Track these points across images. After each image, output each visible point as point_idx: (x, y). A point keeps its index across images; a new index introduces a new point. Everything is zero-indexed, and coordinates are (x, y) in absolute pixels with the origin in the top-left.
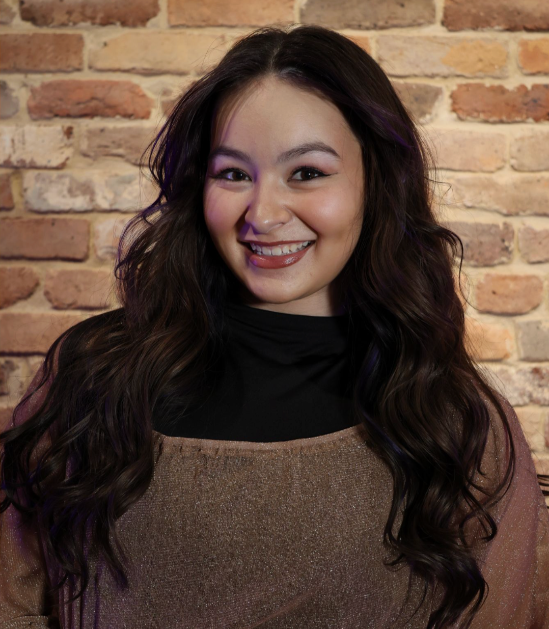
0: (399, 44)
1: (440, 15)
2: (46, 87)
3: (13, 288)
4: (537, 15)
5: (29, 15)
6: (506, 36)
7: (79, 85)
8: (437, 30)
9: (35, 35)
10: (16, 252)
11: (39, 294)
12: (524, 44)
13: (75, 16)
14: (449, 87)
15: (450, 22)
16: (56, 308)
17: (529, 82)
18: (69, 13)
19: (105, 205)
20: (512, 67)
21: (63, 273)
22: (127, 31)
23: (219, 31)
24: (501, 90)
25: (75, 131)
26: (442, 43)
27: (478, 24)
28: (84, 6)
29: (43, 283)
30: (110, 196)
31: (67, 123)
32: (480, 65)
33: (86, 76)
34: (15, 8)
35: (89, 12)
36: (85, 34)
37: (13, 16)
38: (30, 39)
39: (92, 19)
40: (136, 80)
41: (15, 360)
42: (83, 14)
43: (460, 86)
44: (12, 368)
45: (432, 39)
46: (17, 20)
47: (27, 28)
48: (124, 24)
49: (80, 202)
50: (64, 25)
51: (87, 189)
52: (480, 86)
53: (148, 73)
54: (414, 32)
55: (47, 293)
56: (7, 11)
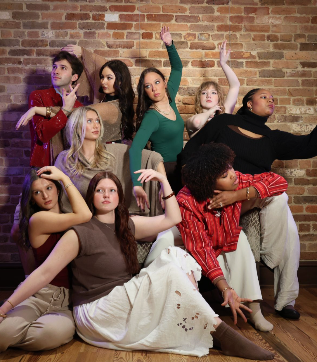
0: (181, 52)
1: (189, 47)
4: (208, 47)
5: (109, 46)
6: (202, 51)
8: (188, 49)
9: (110, 50)
12: (206, 52)
13: (118, 46)
14: (191, 61)
15: (191, 48)
17: (207, 60)
18: (117, 46)
20: (203, 57)
22: (128, 49)
23: (146, 50)
24: (202, 61)
26: (190, 52)
27: (197, 48)
28: (119, 45)
32: (197, 56)
35: (120, 46)
36: (120, 50)
37: (105, 46)
38: (109, 51)
39: (121, 47)
40: (130, 59)
42: (119, 46)
43: (193, 61)
45: (188, 51)
46: (106, 47)
47: (108, 49)
48: (127, 48)
50: (115, 48)
52: (197, 60)
53: (132, 57)
54: (184, 50)
56: (104, 45)
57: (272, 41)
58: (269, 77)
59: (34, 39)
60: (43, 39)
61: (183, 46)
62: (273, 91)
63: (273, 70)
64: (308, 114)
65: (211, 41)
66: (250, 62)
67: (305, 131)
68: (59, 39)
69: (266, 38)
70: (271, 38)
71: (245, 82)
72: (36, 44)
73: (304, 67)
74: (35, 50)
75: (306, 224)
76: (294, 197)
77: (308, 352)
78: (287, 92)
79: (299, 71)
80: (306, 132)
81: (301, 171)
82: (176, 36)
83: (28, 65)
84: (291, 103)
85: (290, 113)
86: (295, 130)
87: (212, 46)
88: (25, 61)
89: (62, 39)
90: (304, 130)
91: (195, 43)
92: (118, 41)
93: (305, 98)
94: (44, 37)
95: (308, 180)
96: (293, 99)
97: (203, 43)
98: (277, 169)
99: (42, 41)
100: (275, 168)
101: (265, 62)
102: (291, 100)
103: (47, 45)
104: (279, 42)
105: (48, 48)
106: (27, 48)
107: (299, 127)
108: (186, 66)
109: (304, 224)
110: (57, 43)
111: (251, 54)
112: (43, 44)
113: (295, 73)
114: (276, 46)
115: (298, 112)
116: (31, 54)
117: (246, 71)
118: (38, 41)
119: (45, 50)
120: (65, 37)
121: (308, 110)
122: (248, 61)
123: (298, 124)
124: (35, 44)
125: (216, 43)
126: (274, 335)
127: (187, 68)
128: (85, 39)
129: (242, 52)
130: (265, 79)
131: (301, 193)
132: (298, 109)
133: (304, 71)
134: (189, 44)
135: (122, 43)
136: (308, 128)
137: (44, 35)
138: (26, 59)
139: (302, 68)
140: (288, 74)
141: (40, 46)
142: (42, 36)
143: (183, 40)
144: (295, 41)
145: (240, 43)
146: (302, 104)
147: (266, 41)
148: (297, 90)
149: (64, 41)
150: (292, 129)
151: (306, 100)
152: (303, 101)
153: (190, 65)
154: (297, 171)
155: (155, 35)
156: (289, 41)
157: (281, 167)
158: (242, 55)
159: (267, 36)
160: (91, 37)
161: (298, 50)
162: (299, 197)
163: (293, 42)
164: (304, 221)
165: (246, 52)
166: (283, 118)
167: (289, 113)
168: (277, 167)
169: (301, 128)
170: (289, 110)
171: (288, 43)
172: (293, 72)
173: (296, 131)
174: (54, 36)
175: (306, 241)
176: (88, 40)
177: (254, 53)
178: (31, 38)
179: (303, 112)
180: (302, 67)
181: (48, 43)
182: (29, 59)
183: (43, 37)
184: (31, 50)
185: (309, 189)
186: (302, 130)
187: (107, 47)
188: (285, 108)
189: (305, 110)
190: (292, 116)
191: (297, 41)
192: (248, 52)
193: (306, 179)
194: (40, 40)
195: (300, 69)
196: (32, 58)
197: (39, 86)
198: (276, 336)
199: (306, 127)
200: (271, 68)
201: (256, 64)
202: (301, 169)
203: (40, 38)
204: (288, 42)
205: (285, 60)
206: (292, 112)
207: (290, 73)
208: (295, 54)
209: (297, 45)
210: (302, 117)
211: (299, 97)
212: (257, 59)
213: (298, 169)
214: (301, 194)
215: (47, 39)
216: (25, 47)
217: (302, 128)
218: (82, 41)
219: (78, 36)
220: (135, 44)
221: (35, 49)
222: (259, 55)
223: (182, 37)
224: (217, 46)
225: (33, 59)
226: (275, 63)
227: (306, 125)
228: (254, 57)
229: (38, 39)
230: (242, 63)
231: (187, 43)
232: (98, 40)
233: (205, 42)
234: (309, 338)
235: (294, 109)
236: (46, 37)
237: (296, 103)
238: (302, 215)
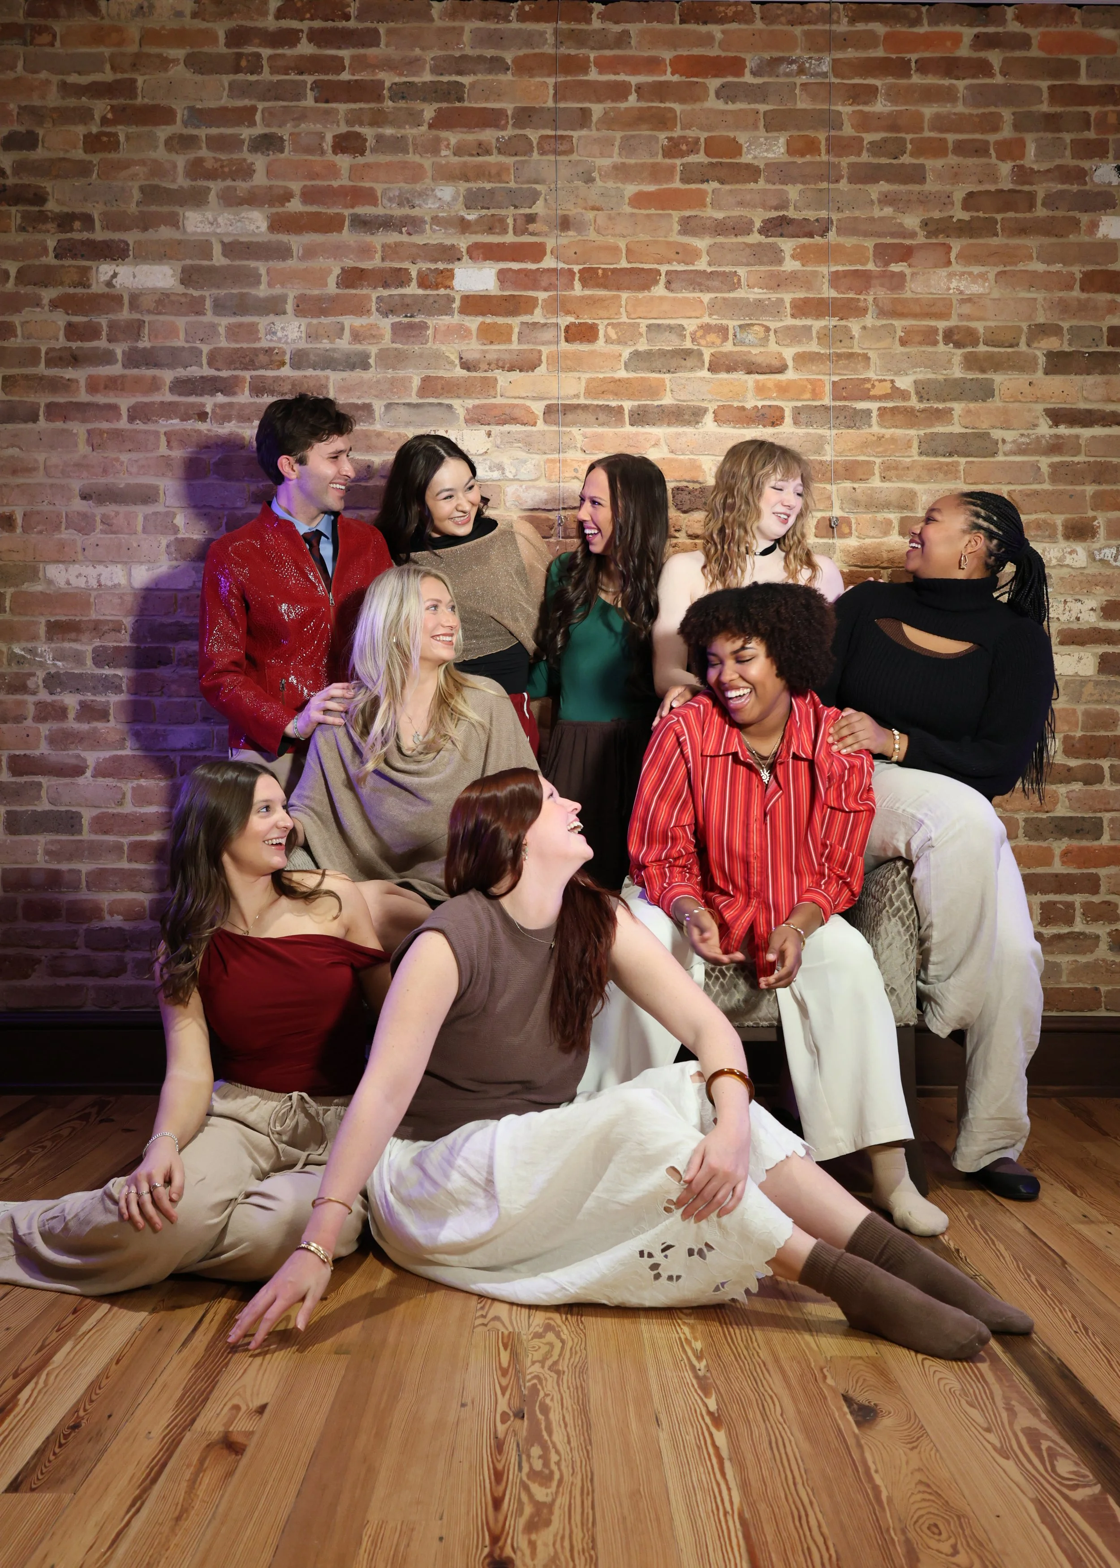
0: (683, 381)
1: (707, 365)
2: (475, 407)
4: (765, 365)
5: (466, 365)
6: (747, 376)
7: (495, 406)
8: (705, 373)
9: (469, 377)
12: (757, 382)
13: (493, 366)
14: (712, 407)
15: (712, 369)
17: (760, 404)
18: (489, 364)
19: (511, 477)
20: (750, 394)
22: (523, 374)
23: (577, 374)
24: (743, 408)
25: (493, 433)
26: (709, 381)
27: (729, 369)
28: (498, 360)
30: (514, 471)
31: (487, 428)
32: (731, 394)
33: (499, 400)
34: (457, 362)
35: (500, 364)
36: (499, 376)
37: (455, 366)
38: (466, 380)
39: (503, 368)
40: (528, 403)
42: (497, 365)
43: (719, 407)
45: (703, 379)
46: (458, 368)
47: (464, 373)
48: (521, 371)
49: (496, 475)
50: (486, 371)
51: (500, 467)
52: (731, 406)
53: (534, 399)
54: (691, 375)
56: (452, 363)
57: (958, 345)
58: (951, 455)
59: (245, 345)
60: (272, 345)
61: (689, 363)
63: (963, 435)
64: (1068, 566)
65: (773, 346)
66: (893, 409)
67: (1058, 619)
68: (318, 346)
69: (940, 338)
70: (956, 337)
71: (877, 472)
72: (252, 361)
73: (1056, 424)
74: (249, 379)
75: (1060, 902)
76: (1026, 820)
77: (1057, 1310)
79: (1043, 436)
82: (667, 333)
83: (226, 424)
87: (776, 363)
88: (218, 410)
89: (328, 346)
91: (726, 355)
92: (495, 350)
93: (1059, 520)
94: (275, 338)
95: (1069, 769)
97: (750, 352)
99: (268, 351)
101: (937, 410)
103: (283, 364)
104: (982, 348)
105: (286, 371)
106: (224, 374)
108: (697, 423)
109: (1055, 903)
110: (312, 357)
111: (894, 387)
112: (271, 361)
113: (1028, 444)
114: (971, 362)
116: (237, 389)
117: (881, 438)
118: (256, 351)
119: (277, 377)
120: (337, 340)
121: (1067, 555)
122: (885, 408)
124: (247, 359)
125: (789, 353)
126: (958, 1251)
127: (701, 430)
128: (395, 345)
129: (868, 380)
130: (939, 463)
131: (1047, 808)
133: (1057, 437)
134: (707, 358)
135: (506, 356)
136: (1068, 609)
137: (275, 333)
138: (222, 406)
139: (1051, 427)
140: (1008, 447)
141: (262, 367)
142: (269, 337)
143: (688, 344)
144: (1028, 345)
145: (861, 351)
146: (1052, 538)
147: (941, 347)
148: (1036, 493)
149: (334, 350)
151: (1063, 525)
152: (1053, 527)
153: (709, 418)
155: (606, 331)
156: (1011, 346)
158: (869, 390)
159: (944, 332)
160: (412, 339)
161: (1040, 373)
162: (1041, 819)
163: (1023, 347)
164: (1056, 893)
165: (881, 381)
171: (1008, 353)
172: (1023, 440)
174: (304, 335)
175: (1063, 952)
176: (406, 347)
177: (905, 383)
178: (236, 341)
180: (1050, 423)
181: (287, 358)
182: (231, 404)
183: (271, 340)
184: (236, 377)
185: (1071, 795)
187: (462, 368)
189: (1059, 555)
191: (1035, 345)
192: (885, 380)
193: (1064, 765)
194: (262, 349)
195: (1045, 429)
196: (239, 404)
197: (261, 485)
198: (963, 1255)
199: (1061, 606)
200: (957, 429)
201: (910, 417)
203: (264, 344)
204: (1009, 350)
205: (999, 404)
207: (1014, 441)
208: (1030, 384)
209: (1035, 357)
211: (1042, 516)
212: (914, 402)
214: (1047, 812)
215: (284, 346)
216: (218, 370)
218: (388, 349)
219: (374, 336)
220: (544, 358)
221: (247, 375)
222: (920, 387)
223: (685, 336)
224: (790, 363)
225: (243, 406)
226: (969, 411)
228: (904, 395)
229: (257, 345)
230: (868, 412)
231: (700, 354)
232: (435, 347)
233: (754, 351)
234: (1064, 1262)
236: (280, 339)
238: (1049, 874)
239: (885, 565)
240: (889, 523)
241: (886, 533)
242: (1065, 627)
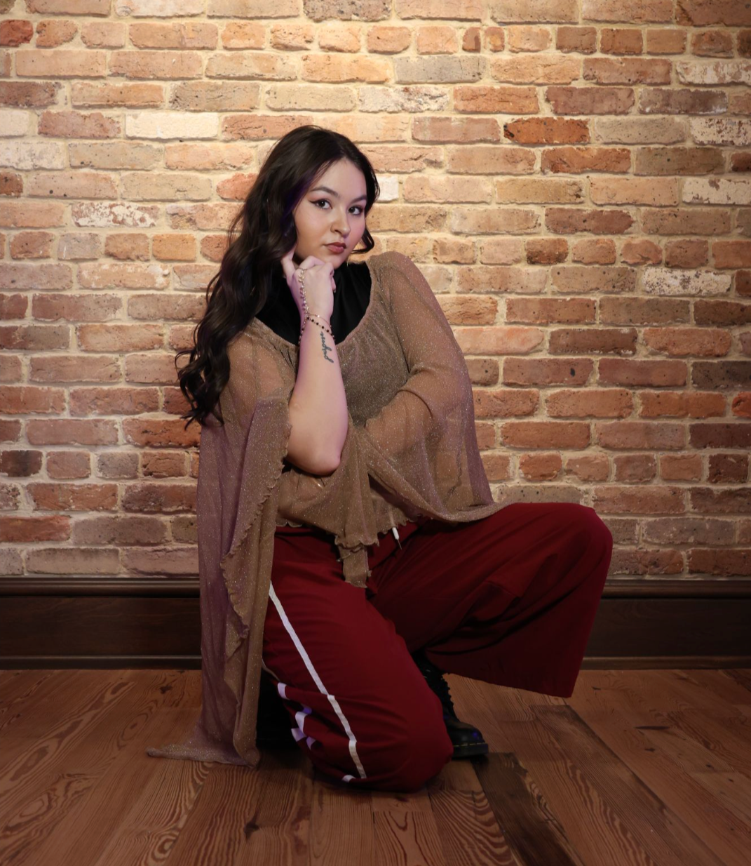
3: (60, 34)
10: (63, 10)
11: (78, 39)
16: (89, 47)
21: (92, 25)
29: (80, 31)
41: (62, 82)
44: (60, 86)
55: (83, 37)
62: (626, 8)
64: (743, 84)
67: (732, 143)
75: (732, 456)
76: (695, 365)
78: (674, 11)
80: (738, 147)
81: (718, 278)
84: (689, 48)
85: (682, 80)
86: (700, 138)
90: (730, 139)
93: (734, 33)
95: (743, 309)
96: (693, 35)
98: (635, 269)
100: (631, 265)
102: (689, 36)
107: (715, 128)
109: (725, 456)
115: (711, 78)
121: (744, 73)
123: (711, 120)
131: (718, 351)
132: (712, 67)
136: (743, 131)
146: (726, 52)
148: (710, 4)
150: (690, 136)
151: (738, 38)
152: (728, 40)
154: (704, 276)
157: (650, 262)
162: (712, 365)
164: (726, 447)
166: (661, 98)
167: (681, 83)
168: (635, 264)
169: (720, 132)
170: (679, 70)
173: (702, 143)
175: (732, 513)
179: (728, 79)
185: (744, 337)
186: (725, 139)
188: (669, 65)
189: (734, 71)
190: (689, 91)
193: (737, 304)
198: (544, 802)
199: (736, 128)
202: (720, 269)
206: (689, 79)
210: (723, 94)
211: (716, 28)
213: (707, 272)
214: (718, 356)
217: (724, 133)
227: (737, 121)
235: (698, 69)
237: (704, 48)
238: (719, 425)
239: (540, 81)
240: (546, 35)
241: (543, 47)
242: (740, 151)
